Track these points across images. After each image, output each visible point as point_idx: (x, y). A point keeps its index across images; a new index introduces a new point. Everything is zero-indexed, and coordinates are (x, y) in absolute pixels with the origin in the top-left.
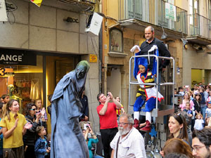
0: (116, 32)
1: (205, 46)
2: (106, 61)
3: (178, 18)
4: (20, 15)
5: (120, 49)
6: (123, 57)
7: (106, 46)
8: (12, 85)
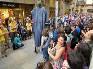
1: (70, 2)
5: (44, 3)
6: (45, 5)
8: (13, 14)
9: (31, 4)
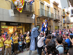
0: (38, 18)
1: (58, 21)
2: (36, 25)
3: (52, 15)
4: (17, 15)
5: (39, 22)
6: (40, 24)
7: (36, 21)
8: (16, 30)
9: (30, 23)
